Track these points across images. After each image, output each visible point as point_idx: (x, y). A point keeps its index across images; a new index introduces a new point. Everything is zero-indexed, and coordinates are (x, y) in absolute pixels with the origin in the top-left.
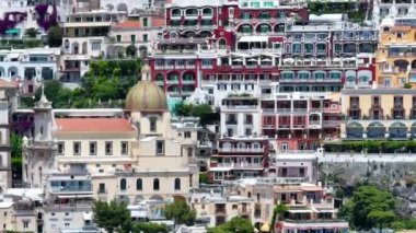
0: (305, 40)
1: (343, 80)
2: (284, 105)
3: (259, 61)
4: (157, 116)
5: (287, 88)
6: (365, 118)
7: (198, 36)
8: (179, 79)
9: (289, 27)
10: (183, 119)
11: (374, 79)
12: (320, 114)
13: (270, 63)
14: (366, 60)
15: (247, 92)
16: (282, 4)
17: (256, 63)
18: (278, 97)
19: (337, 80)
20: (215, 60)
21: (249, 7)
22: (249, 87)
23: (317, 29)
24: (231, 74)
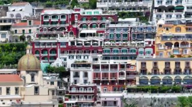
0: (117, 32)
1: (137, 53)
2: (105, 67)
3: (91, 43)
4: (35, 73)
5: (106, 58)
6: (149, 74)
7: (58, 30)
8: (48, 53)
9: (108, 25)
10: (50, 74)
11: (154, 53)
12: (125, 72)
13: (97, 44)
14: (150, 43)
15: (85, 60)
16: (104, 13)
18: (102, 62)
19: (134, 53)
20: (67, 43)
21: (86, 14)
22: (86, 57)
23: (123, 26)
24: (76, 50)
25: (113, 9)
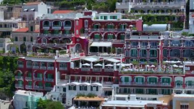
0: (141, 47)
1: (173, 85)
3: (103, 65)
9: (128, 36)
14: (192, 68)
15: (93, 93)
16: (123, 18)
17: (101, 67)
19: (167, 85)
20: (69, 64)
21: (100, 20)
22: (94, 89)
23: (150, 39)
24: (81, 76)
25: (136, 12)
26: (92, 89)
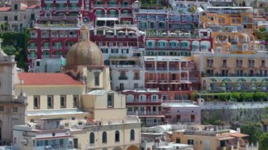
1: (191, 48)
3: (127, 33)
4: (99, 71)
6: (217, 75)
7: (69, 15)
9: (137, 10)
11: (212, 47)
12: (187, 72)
14: (205, 34)
15: (123, 55)
17: (124, 34)
18: (148, 59)
22: (125, 51)
23: (158, 13)
24: (106, 42)
26: (122, 52)
